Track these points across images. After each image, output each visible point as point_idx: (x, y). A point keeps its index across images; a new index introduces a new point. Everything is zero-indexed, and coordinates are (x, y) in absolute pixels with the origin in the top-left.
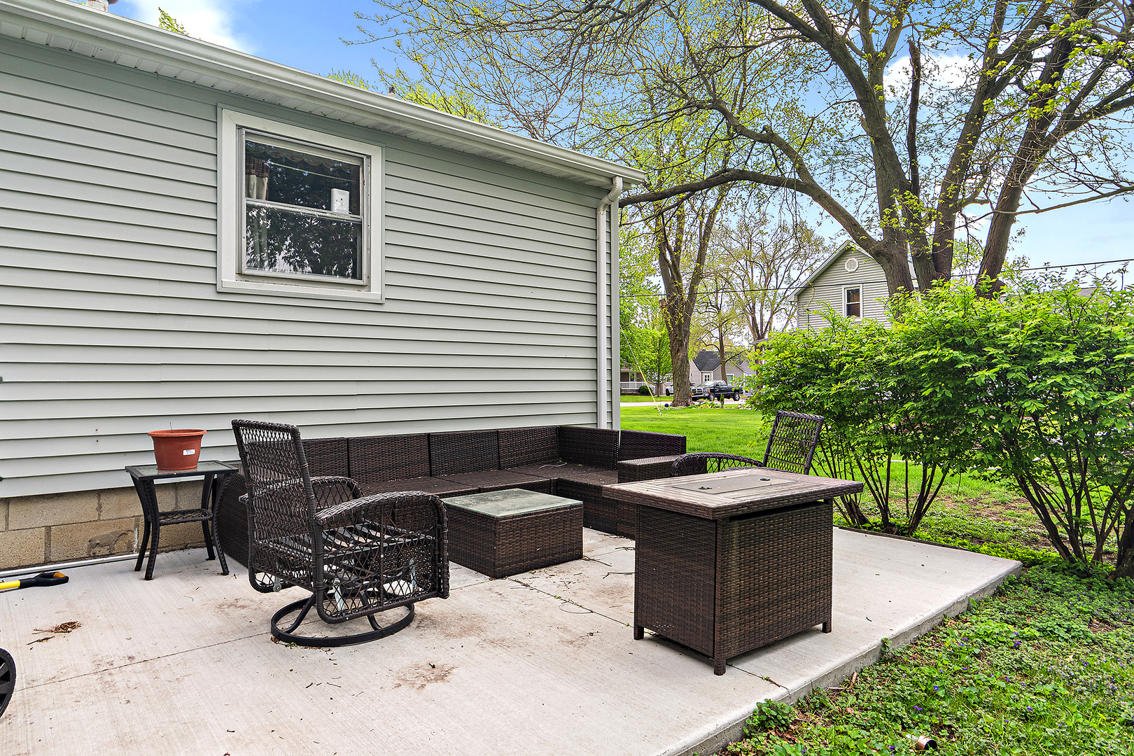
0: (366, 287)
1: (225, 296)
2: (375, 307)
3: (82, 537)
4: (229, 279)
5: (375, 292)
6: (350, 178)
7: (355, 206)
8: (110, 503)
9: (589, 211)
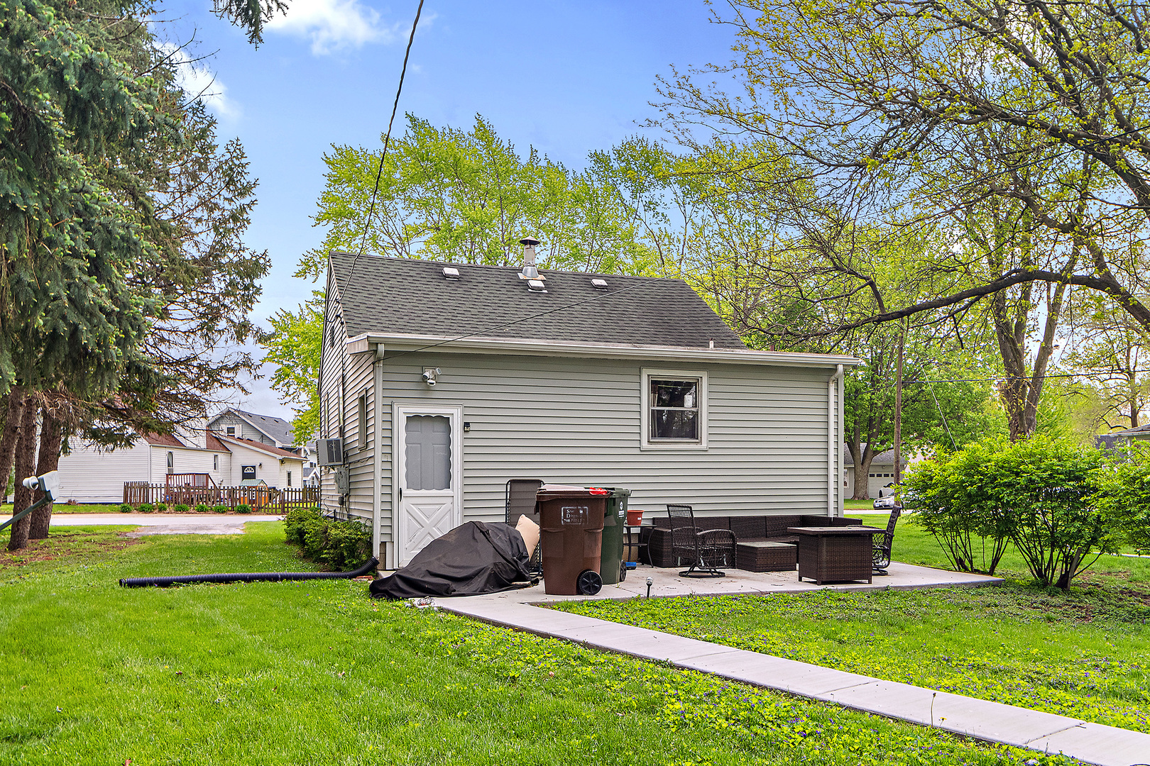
0: (700, 442)
1: (644, 452)
2: (704, 452)
4: (645, 445)
5: (704, 445)
6: (693, 389)
7: (695, 403)
9: (823, 385)
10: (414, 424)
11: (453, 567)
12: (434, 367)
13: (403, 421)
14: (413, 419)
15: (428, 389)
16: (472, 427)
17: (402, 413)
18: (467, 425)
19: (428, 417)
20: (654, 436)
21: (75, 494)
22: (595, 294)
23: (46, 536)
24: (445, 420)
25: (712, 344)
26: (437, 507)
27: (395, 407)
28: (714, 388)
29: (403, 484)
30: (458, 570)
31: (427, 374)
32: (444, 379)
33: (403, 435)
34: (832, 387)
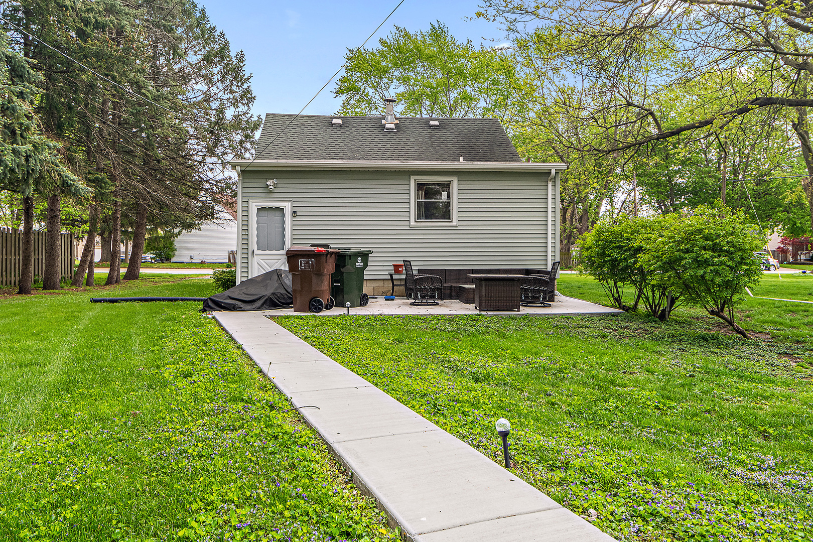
0: (452, 221)
1: (412, 228)
2: (455, 228)
3: (381, 290)
4: (413, 223)
5: (455, 223)
6: (447, 186)
7: (449, 197)
8: (386, 282)
9: (544, 183)
10: (262, 213)
11: (247, 294)
12: (273, 179)
13: (255, 211)
14: (260, 209)
15: (271, 192)
16: (298, 214)
17: (254, 206)
18: (294, 212)
19: (270, 208)
20: (419, 217)
21: (205, 257)
22: (429, 130)
23: (137, 278)
24: (281, 210)
25: (461, 159)
26: (276, 261)
27: (250, 203)
28: (461, 187)
29: (255, 247)
30: (248, 296)
31: (268, 183)
32: (280, 185)
33: (255, 219)
34: (550, 184)
